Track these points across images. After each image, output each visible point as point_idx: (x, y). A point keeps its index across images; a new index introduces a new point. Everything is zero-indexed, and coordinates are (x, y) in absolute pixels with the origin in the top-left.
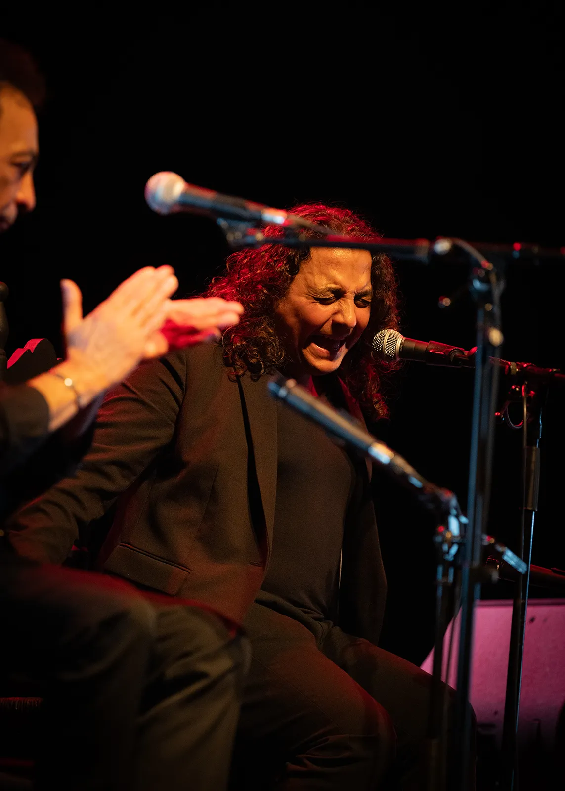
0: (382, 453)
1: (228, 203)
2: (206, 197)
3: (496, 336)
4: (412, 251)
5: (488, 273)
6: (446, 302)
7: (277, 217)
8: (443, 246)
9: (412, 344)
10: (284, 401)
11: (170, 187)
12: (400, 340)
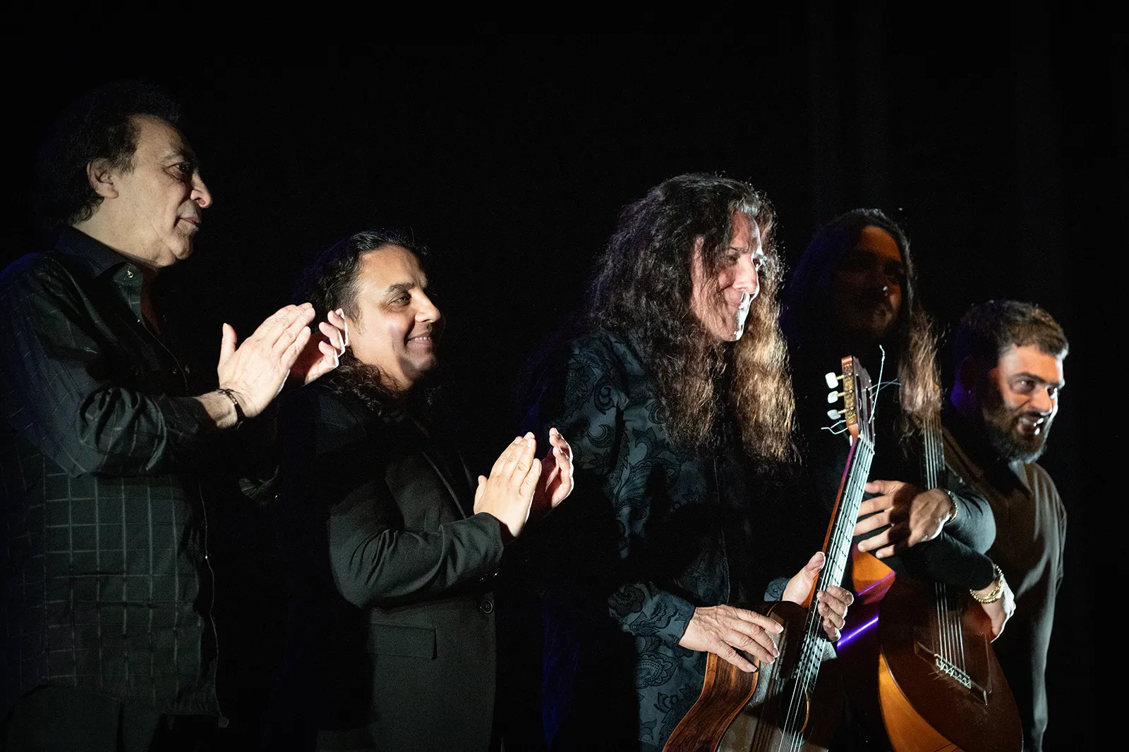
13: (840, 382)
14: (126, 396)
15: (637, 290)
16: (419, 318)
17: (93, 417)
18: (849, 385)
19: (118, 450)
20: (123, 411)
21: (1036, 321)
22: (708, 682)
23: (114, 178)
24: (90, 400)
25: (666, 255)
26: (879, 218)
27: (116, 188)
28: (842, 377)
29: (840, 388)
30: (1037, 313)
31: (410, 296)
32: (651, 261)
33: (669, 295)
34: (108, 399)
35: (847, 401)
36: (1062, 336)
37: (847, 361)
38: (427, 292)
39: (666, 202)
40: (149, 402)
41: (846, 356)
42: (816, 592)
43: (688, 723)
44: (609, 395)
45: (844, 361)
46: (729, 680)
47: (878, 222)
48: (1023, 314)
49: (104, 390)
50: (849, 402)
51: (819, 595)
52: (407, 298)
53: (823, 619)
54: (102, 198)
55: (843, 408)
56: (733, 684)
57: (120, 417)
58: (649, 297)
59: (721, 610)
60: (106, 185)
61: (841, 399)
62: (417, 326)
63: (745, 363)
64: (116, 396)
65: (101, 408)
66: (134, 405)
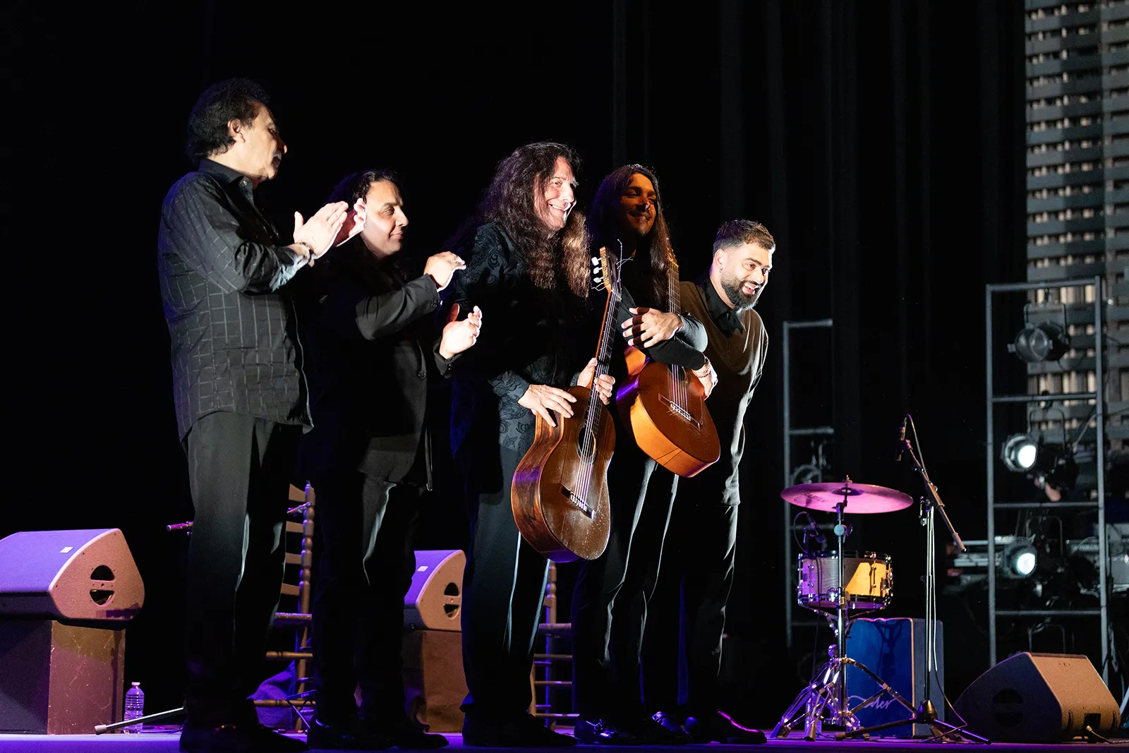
13: (600, 262)
14: (257, 247)
15: (504, 203)
16: (398, 224)
17: (242, 258)
18: (604, 263)
19: (255, 277)
20: (256, 255)
21: (759, 231)
22: (537, 435)
23: (242, 131)
24: (239, 250)
25: (519, 183)
26: (640, 169)
27: (244, 137)
28: (600, 259)
29: (600, 265)
30: (759, 227)
31: (394, 210)
32: (511, 187)
33: (521, 205)
34: (247, 248)
35: (604, 272)
36: (772, 240)
37: (603, 250)
38: (402, 209)
39: (520, 156)
40: (268, 249)
41: (602, 247)
42: (594, 379)
43: (527, 458)
44: (496, 259)
45: (601, 250)
46: (548, 432)
47: (641, 171)
48: (751, 227)
49: (245, 244)
50: (605, 273)
51: (595, 381)
52: (392, 211)
53: (599, 394)
54: (235, 142)
55: (602, 276)
56: (550, 434)
57: (255, 259)
58: (511, 207)
59: (544, 388)
60: (238, 135)
61: (601, 271)
62: (396, 228)
63: (568, 248)
64: (252, 248)
65: (245, 254)
66: (261, 251)
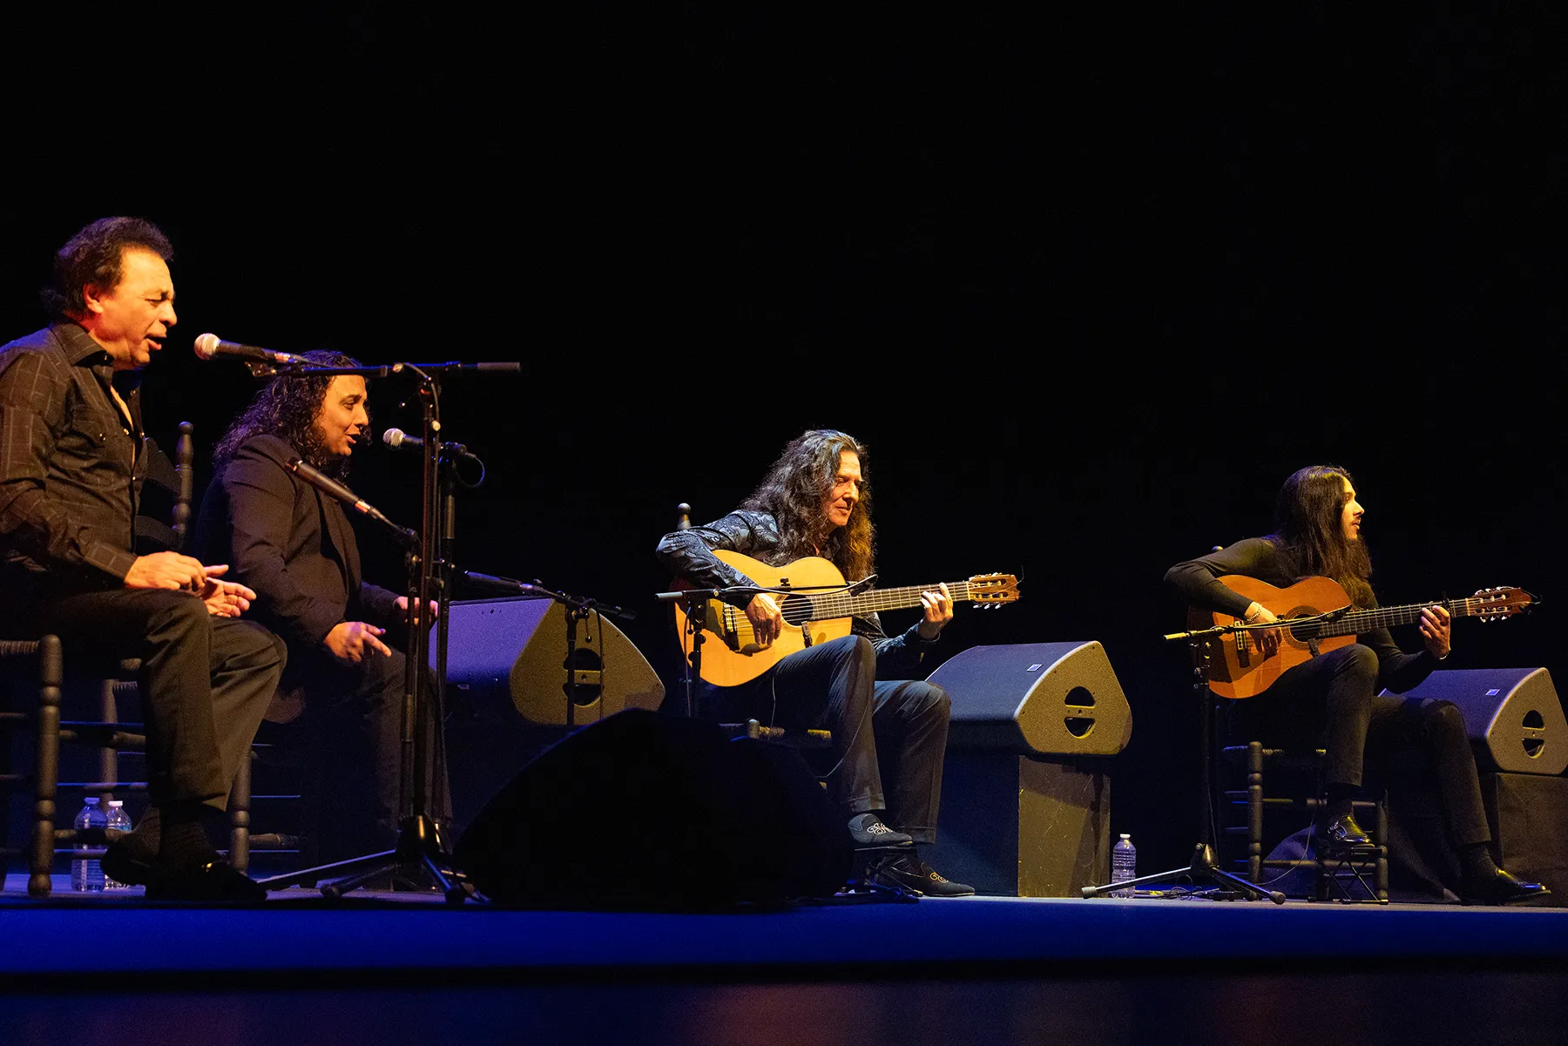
0: (363, 505)
1: (249, 349)
2: (235, 347)
3: (436, 425)
4: (378, 372)
5: (429, 382)
6: (403, 404)
7: (285, 357)
8: (398, 367)
9: (410, 439)
10: (296, 473)
11: (211, 342)
12: (402, 436)
